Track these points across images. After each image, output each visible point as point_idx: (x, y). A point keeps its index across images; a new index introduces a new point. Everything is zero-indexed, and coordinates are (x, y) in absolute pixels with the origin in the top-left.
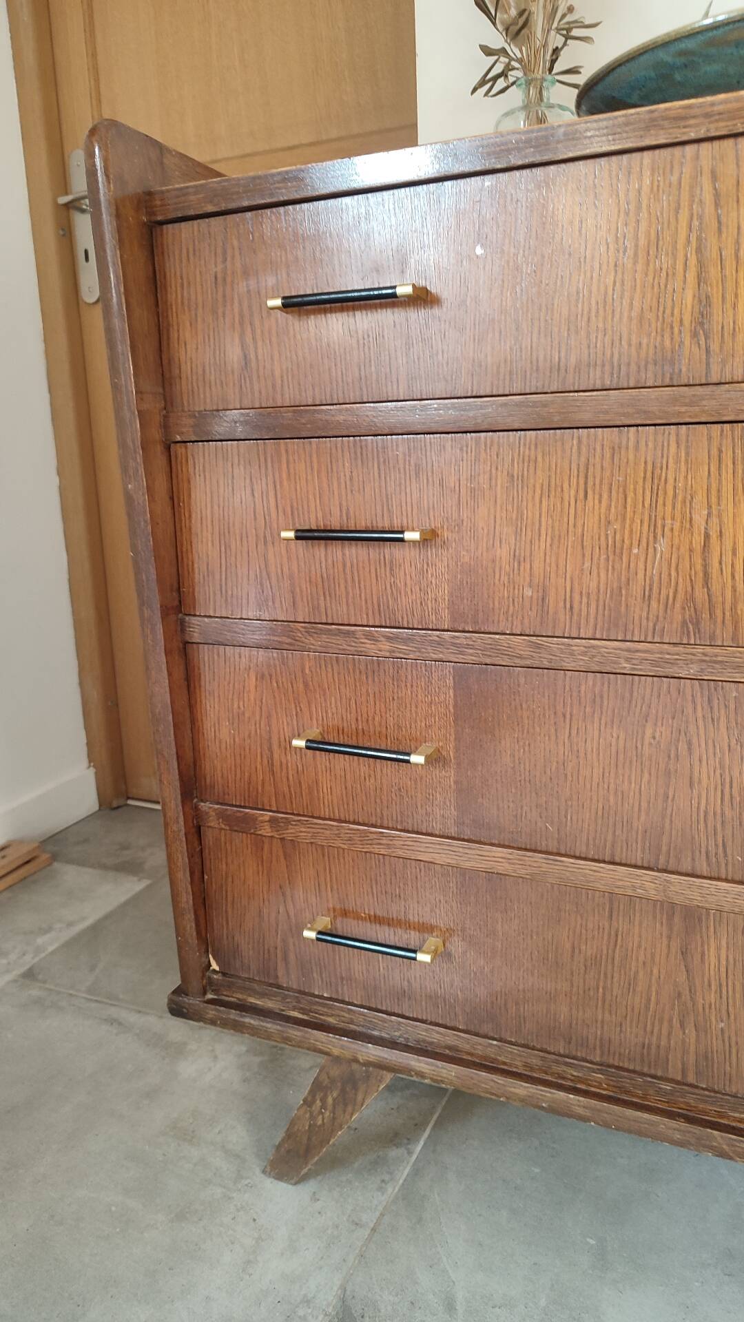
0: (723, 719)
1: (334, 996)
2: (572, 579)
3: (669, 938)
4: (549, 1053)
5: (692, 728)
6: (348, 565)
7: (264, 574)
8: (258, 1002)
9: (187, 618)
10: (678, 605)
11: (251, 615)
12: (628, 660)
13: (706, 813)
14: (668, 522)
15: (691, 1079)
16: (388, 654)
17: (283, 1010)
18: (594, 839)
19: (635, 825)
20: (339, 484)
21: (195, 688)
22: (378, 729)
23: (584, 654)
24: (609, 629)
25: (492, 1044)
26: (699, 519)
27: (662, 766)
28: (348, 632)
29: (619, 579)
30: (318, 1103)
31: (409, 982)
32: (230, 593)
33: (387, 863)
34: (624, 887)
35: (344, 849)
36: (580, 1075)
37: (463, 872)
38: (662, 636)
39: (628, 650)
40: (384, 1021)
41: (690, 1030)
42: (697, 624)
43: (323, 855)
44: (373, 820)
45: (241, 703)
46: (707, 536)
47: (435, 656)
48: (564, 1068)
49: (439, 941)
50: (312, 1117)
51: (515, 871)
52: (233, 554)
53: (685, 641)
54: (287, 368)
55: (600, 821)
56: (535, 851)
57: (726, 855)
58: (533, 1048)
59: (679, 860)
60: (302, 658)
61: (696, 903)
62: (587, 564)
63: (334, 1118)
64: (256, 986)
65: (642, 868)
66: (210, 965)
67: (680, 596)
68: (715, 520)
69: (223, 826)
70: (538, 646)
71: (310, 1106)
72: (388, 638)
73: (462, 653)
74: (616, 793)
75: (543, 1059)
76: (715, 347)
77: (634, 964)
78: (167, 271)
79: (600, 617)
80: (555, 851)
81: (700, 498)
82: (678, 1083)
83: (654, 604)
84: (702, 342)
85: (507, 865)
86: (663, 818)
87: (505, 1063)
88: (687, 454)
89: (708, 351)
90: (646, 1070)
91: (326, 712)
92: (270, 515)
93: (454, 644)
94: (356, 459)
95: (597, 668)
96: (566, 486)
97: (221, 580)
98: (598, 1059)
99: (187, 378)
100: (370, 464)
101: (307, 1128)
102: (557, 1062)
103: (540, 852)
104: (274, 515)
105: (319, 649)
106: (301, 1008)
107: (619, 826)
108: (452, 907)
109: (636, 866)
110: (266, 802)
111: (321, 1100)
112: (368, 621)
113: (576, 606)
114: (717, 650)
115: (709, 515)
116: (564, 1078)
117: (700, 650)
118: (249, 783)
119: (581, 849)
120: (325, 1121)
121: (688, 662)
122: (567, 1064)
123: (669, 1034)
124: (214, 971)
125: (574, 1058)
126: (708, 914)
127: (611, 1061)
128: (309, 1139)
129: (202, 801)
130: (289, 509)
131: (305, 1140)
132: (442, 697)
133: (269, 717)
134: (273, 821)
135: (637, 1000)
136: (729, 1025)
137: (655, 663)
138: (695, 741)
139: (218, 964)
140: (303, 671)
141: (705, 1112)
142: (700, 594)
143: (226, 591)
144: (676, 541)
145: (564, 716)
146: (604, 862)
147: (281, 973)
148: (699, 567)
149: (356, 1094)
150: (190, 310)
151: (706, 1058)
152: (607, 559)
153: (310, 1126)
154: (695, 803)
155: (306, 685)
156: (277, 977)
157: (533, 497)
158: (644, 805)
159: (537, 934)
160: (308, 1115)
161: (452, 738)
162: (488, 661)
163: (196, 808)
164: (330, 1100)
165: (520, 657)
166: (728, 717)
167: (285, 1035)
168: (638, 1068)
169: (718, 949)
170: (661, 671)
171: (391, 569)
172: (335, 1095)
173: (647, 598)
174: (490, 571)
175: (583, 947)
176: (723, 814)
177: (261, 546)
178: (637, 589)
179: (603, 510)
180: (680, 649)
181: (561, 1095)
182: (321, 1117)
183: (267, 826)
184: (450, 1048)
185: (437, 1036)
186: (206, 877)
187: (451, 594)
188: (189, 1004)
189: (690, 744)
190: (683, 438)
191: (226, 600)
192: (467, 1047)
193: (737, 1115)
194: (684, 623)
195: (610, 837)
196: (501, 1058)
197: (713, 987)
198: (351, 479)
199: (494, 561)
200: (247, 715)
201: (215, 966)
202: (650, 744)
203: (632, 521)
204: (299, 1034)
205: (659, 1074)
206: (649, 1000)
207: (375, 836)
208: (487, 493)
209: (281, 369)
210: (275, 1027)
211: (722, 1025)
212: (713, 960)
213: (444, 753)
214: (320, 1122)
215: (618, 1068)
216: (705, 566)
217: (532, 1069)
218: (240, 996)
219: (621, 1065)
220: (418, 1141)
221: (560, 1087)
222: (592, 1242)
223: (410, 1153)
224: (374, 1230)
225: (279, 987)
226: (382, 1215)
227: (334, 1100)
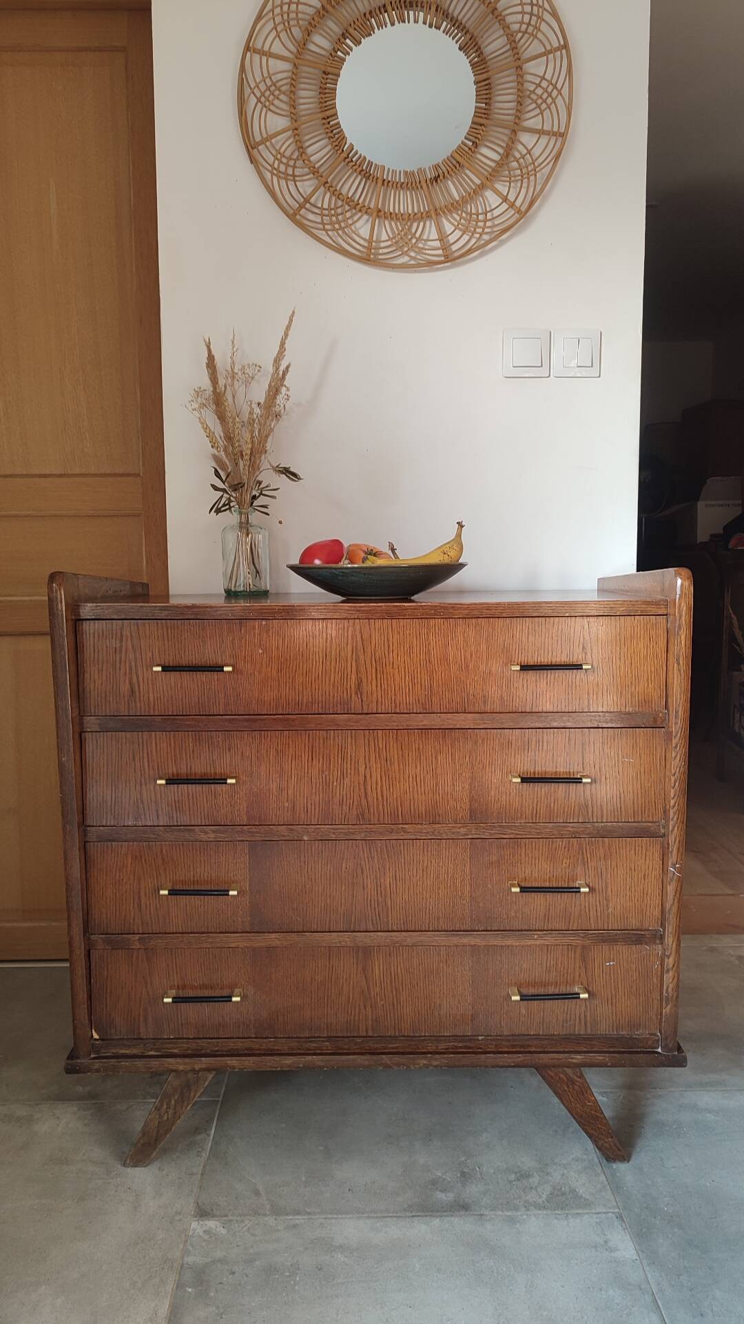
0: (376, 857)
1: (177, 1037)
2: (307, 798)
3: (357, 964)
4: (301, 1038)
5: (363, 862)
6: (191, 794)
7: (139, 801)
8: (127, 1052)
9: (89, 828)
10: (355, 807)
11: (130, 824)
12: (333, 833)
13: (371, 900)
14: (349, 771)
15: (370, 1034)
16: (213, 840)
17: (144, 1053)
18: (321, 921)
19: (339, 911)
20: (186, 754)
21: (90, 867)
22: (206, 879)
23: (314, 832)
24: (324, 820)
25: (271, 1041)
26: (362, 769)
27: (350, 882)
28: (190, 830)
29: (329, 798)
30: (165, 1106)
31: (222, 1017)
32: (117, 812)
33: (211, 952)
34: (336, 943)
35: (184, 949)
36: (318, 1045)
37: (254, 949)
38: (348, 822)
39: (334, 829)
40: (209, 1043)
41: (369, 1008)
42: (363, 815)
43: (172, 954)
44: (203, 930)
45: (121, 874)
46: (365, 777)
47: (239, 839)
48: (309, 1044)
49: (241, 990)
50: (160, 1116)
51: (282, 944)
52: (120, 790)
53: (358, 823)
54: (157, 697)
55: (323, 912)
56: (292, 932)
57: (380, 920)
58: (293, 1038)
59: (360, 925)
60: (161, 845)
61: (368, 944)
62: (314, 790)
63: (175, 1113)
64: (126, 1042)
65: (343, 932)
66: (92, 1036)
67: (355, 803)
68: (368, 769)
69: (107, 947)
70: (292, 830)
71: (160, 1110)
72: (214, 832)
73: (253, 836)
74: (330, 896)
75: (299, 1042)
76: (365, 699)
77: (341, 980)
78: (85, 643)
79: (320, 815)
80: (301, 930)
81: (362, 760)
82: (364, 1037)
83: (344, 807)
84: (359, 696)
85: (277, 942)
86: (352, 906)
87: (278, 1050)
88: (355, 742)
89: (362, 701)
90: (349, 1035)
91: (176, 874)
92: (144, 770)
93: (249, 832)
94: (196, 742)
95: (320, 839)
96: (303, 756)
97: (111, 806)
98: (326, 1035)
99: (95, 698)
100: (204, 745)
101: (156, 1125)
102: (306, 1042)
103: (294, 932)
104: (147, 770)
105: (173, 840)
106: (157, 1048)
107: (332, 912)
108: (248, 970)
109: (340, 932)
110: (135, 928)
111: (167, 1104)
112: (201, 823)
113: (309, 810)
114: (372, 826)
115: (366, 767)
116: (310, 1050)
117: (364, 826)
118: (125, 920)
119: (314, 927)
120: (169, 1116)
121: (360, 832)
122: (310, 1042)
123: (359, 1013)
124: (95, 1039)
125: (314, 1037)
126: (374, 949)
127: (332, 1035)
128: (158, 1131)
129: (92, 934)
130: (156, 767)
131: (155, 1134)
132: (242, 859)
133: (139, 880)
134: (140, 939)
135: (344, 999)
136: (386, 1002)
137: (346, 834)
138: (364, 868)
139: (98, 1034)
140: (162, 852)
141: (377, 1049)
142: (364, 802)
143: (115, 812)
144: (352, 780)
145: (305, 862)
146: (325, 932)
147: (142, 1030)
148: (363, 791)
149: (190, 1093)
150: (98, 664)
151: (376, 1021)
152: (323, 788)
153: (159, 1122)
154: (366, 897)
155: (163, 860)
156: (139, 1033)
157: (288, 761)
158: (343, 901)
159: (294, 976)
160: (157, 1116)
161: (248, 880)
162: (268, 839)
163: (89, 939)
164: (173, 1102)
165: (284, 836)
166: (377, 855)
167: (148, 1066)
168: (345, 1035)
169: (379, 965)
170: (348, 837)
171: (215, 796)
172: (176, 1097)
173: (341, 804)
174: (267, 795)
175: (316, 978)
176: (378, 900)
177: (138, 787)
178: (336, 800)
179: (320, 766)
180: (356, 827)
181: (310, 1058)
182: (166, 1115)
183: (137, 943)
184: (247, 1049)
185: (241, 1044)
186: (92, 981)
187: (247, 807)
188: (80, 1063)
189: (362, 869)
190: (353, 735)
191: (114, 816)
192: (257, 1046)
193: (392, 1046)
194: (358, 815)
195: (328, 919)
196: (276, 1048)
197: (378, 985)
198: (193, 751)
199: (269, 790)
200: (125, 880)
201: (96, 1036)
202: (345, 872)
203: (333, 771)
204: (158, 1063)
205: (355, 1035)
206: (349, 998)
207: (204, 938)
208: (265, 758)
209: (154, 697)
210: (142, 1063)
211: (382, 1002)
212: (377, 972)
213: (244, 888)
214: (165, 1118)
215: (336, 1037)
216: (365, 789)
217: (293, 1049)
218: (114, 1051)
219: (337, 1035)
220: (211, 1129)
221: (308, 1054)
222: (321, 1148)
223: (209, 1135)
224: (202, 1174)
225: (142, 1039)
226: (204, 1166)
227: (175, 1101)
